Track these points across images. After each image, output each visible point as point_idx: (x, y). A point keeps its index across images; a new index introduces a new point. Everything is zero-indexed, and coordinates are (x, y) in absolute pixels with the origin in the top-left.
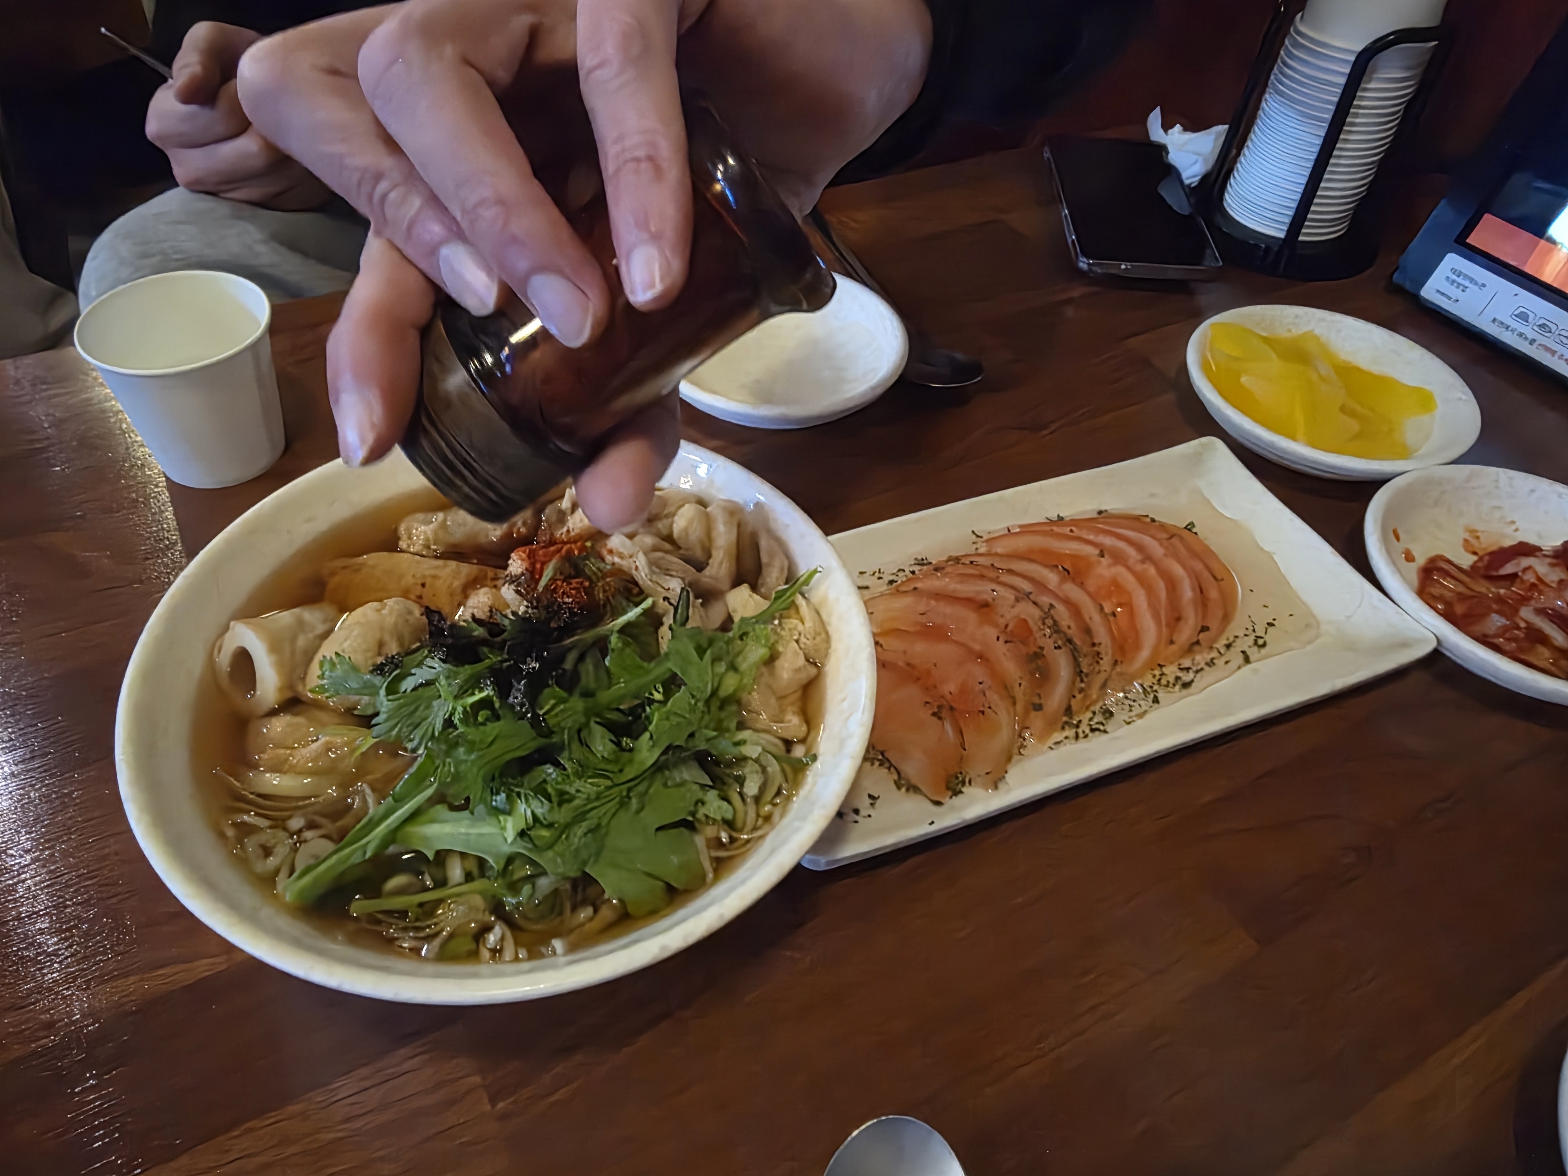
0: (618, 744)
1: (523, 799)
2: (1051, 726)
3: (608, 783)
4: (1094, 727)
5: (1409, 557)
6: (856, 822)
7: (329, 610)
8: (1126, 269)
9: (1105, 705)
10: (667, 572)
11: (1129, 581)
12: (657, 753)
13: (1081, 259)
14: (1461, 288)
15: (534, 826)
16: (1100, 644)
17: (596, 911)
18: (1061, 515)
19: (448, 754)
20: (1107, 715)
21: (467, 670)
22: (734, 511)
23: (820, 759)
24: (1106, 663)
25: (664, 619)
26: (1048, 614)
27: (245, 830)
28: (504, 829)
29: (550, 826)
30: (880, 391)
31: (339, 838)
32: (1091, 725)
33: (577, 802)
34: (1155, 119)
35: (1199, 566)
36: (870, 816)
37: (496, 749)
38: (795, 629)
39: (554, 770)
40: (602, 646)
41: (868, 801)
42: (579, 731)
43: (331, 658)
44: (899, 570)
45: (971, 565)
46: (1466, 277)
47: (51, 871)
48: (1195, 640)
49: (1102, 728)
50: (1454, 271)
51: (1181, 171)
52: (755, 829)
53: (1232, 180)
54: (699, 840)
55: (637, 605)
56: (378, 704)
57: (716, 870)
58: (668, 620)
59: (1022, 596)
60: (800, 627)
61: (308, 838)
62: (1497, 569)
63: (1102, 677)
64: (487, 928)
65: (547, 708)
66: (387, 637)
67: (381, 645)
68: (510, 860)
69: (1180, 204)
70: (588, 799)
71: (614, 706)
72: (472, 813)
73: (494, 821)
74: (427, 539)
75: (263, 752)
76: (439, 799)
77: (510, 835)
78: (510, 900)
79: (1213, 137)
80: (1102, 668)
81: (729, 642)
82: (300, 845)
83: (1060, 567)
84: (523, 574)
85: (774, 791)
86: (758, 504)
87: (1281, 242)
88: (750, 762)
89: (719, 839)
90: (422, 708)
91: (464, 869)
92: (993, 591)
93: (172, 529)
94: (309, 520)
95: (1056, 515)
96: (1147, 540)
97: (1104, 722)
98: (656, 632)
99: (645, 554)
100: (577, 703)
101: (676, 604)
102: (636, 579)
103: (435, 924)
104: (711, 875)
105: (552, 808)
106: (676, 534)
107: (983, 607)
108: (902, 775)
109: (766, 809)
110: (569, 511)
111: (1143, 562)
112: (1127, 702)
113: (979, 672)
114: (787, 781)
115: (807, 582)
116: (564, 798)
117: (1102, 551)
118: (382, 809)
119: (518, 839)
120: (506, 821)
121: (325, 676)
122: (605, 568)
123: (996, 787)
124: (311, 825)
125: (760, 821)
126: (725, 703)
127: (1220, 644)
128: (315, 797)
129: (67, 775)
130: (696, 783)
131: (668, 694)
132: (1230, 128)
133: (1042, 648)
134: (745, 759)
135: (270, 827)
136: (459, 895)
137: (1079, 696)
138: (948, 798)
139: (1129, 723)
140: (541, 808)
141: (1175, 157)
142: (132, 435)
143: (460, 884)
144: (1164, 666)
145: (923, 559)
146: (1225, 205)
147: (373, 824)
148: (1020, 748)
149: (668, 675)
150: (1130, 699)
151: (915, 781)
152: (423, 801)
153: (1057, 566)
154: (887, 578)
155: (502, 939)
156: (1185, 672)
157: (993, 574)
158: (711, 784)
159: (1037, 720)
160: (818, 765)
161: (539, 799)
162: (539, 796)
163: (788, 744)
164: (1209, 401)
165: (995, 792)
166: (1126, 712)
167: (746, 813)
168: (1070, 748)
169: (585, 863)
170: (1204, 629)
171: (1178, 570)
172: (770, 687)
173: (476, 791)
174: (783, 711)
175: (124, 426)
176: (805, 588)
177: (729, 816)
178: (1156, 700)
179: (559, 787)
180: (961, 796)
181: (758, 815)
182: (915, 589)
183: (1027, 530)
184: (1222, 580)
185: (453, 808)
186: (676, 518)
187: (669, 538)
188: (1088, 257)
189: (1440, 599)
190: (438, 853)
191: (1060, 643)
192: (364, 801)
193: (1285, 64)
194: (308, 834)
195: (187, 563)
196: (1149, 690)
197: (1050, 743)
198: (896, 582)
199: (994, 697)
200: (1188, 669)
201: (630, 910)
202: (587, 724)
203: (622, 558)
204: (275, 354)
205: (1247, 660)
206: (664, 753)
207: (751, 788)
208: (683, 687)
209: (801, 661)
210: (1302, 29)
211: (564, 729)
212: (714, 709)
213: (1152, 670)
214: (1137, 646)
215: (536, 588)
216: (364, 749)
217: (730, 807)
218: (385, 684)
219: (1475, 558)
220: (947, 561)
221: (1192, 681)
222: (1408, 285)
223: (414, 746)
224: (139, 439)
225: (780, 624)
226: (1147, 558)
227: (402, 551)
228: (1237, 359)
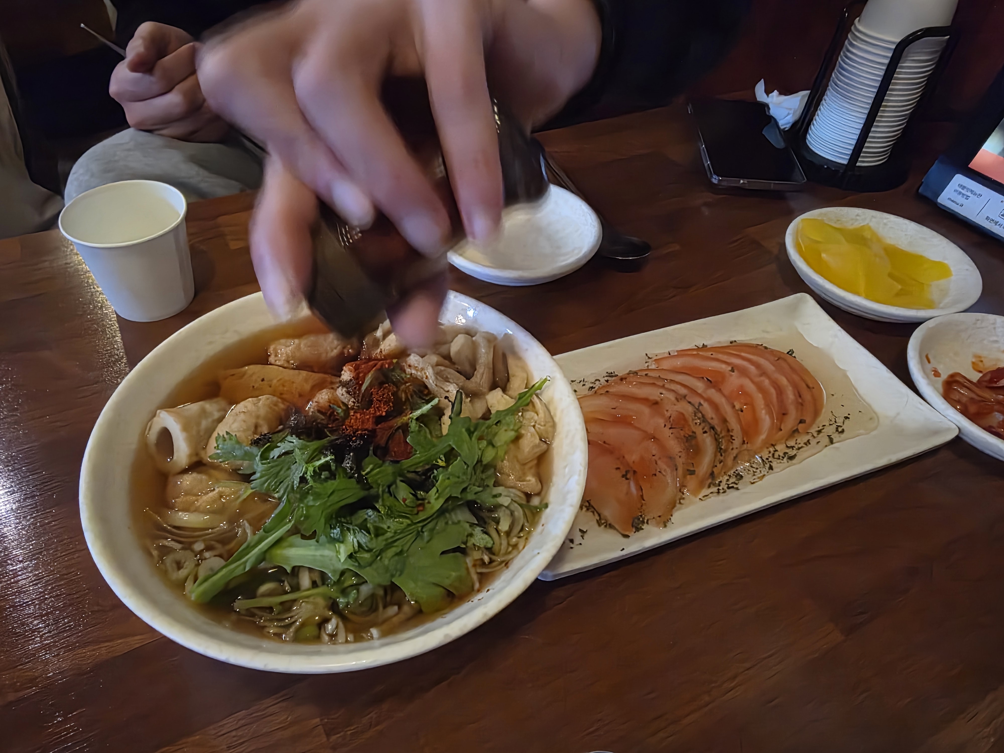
0: (415, 495)
1: (352, 532)
2: (701, 485)
3: (409, 522)
4: (730, 486)
5: (937, 374)
6: (572, 548)
7: (222, 403)
8: (743, 183)
9: (737, 470)
10: (447, 380)
11: (751, 387)
12: (441, 501)
13: (714, 177)
14: (965, 197)
15: (359, 551)
16: (733, 430)
17: (400, 608)
18: (705, 344)
19: (301, 500)
20: (738, 477)
21: (315, 444)
22: (491, 339)
23: (550, 507)
24: (737, 443)
25: (445, 412)
26: (698, 410)
27: (165, 551)
28: (338, 552)
29: (370, 550)
30: (584, 262)
31: (227, 556)
32: (728, 485)
33: (389, 535)
34: (760, 88)
35: (796, 378)
36: (581, 544)
37: (335, 498)
38: (532, 418)
39: (373, 514)
40: (405, 428)
41: (580, 534)
42: (389, 487)
43: (223, 435)
44: (596, 380)
45: (646, 377)
46: (968, 189)
47: (35, 575)
48: (795, 428)
49: (735, 486)
50: (960, 186)
51: (778, 120)
52: (507, 553)
53: (812, 126)
54: (469, 561)
55: (428, 402)
56: (255, 467)
57: (480, 582)
58: (448, 412)
59: (680, 398)
60: (536, 417)
61: (207, 557)
62: (996, 382)
63: (735, 452)
64: (326, 620)
65: (368, 470)
66: (261, 422)
67: (256, 427)
68: (343, 573)
69: (778, 143)
70: (395, 533)
71: (412, 469)
72: (317, 541)
73: (331, 546)
74: (287, 355)
75: (178, 497)
76: (295, 531)
77: (343, 557)
78: (342, 601)
79: (799, 98)
80: (735, 447)
81: (489, 427)
82: (201, 561)
83: (705, 378)
84: (351, 380)
85: (519, 528)
86: (506, 335)
87: (844, 167)
88: (504, 508)
89: (482, 560)
90: (284, 469)
91: (311, 578)
92: (661, 394)
93: (120, 348)
94: (211, 343)
95: (702, 345)
96: (762, 361)
97: (737, 482)
98: (440, 420)
99: (432, 367)
100: (388, 468)
101: (453, 401)
102: (427, 384)
103: (291, 617)
104: (477, 586)
105: (372, 539)
106: (452, 354)
107: (655, 404)
108: (602, 517)
109: (514, 540)
110: (381, 339)
111: (761, 375)
112: (751, 469)
113: (654, 449)
114: (528, 521)
115: (540, 388)
116: (379, 532)
117: (732, 368)
118: (256, 537)
119: (348, 558)
120: (339, 547)
121: (219, 448)
122: (406, 377)
123: (665, 526)
124: (209, 548)
125: (510, 549)
126: (486, 467)
127: (813, 430)
128: (212, 529)
129: (47, 511)
130: (468, 522)
131: (448, 461)
132: (811, 93)
133: (694, 432)
134: (499, 506)
135: (183, 549)
136: (308, 597)
137: (719, 466)
138: (633, 533)
139: (752, 483)
140: (363, 538)
141: (773, 112)
142: (95, 287)
143: (308, 590)
144: (775, 445)
145: (612, 373)
146: (807, 141)
147: (250, 548)
148: (680, 499)
149: (448, 449)
150: (754, 468)
151: (611, 520)
152: (285, 532)
153: (703, 378)
154: (588, 385)
155: (337, 627)
156: (791, 449)
157: (661, 383)
158: (477, 522)
159: (692, 482)
160: (548, 510)
161: (362, 532)
162: (362, 531)
163: (528, 496)
164: (801, 270)
165: (665, 529)
166: (750, 476)
167: (501, 544)
168: (714, 500)
169: (393, 576)
170: (802, 421)
171: (784, 381)
172: (516, 457)
173: (320, 525)
174: (524, 474)
175: (90, 281)
176: (538, 391)
177: (489, 545)
178: (771, 468)
179: (375, 524)
180: (641, 531)
181: (509, 544)
182: (607, 392)
183: (682, 353)
184: (813, 388)
185: (304, 537)
186: (452, 344)
187: (447, 357)
188: (718, 176)
189: (959, 402)
190: (294, 568)
191: (706, 429)
192: (244, 531)
193: (849, 51)
194: (207, 554)
195: (130, 371)
196: (767, 461)
197: (700, 496)
198: (595, 388)
199: (662, 465)
200: (792, 447)
201: (423, 609)
202: (394, 482)
203: (417, 371)
204: (189, 234)
205: (832, 442)
206: (447, 501)
207: (504, 526)
208: (459, 458)
209: (537, 441)
210: (860, 28)
211: (379, 485)
212: (478, 472)
213: (767, 448)
214: (757, 432)
215: (360, 389)
216: (245, 496)
217: (490, 539)
218: (260, 453)
219: (981, 375)
220: (628, 374)
221: (795, 455)
222: (929, 194)
223: (280, 496)
224: (100, 289)
225: (522, 415)
226: (764, 373)
227: (271, 364)
228: (818, 242)
